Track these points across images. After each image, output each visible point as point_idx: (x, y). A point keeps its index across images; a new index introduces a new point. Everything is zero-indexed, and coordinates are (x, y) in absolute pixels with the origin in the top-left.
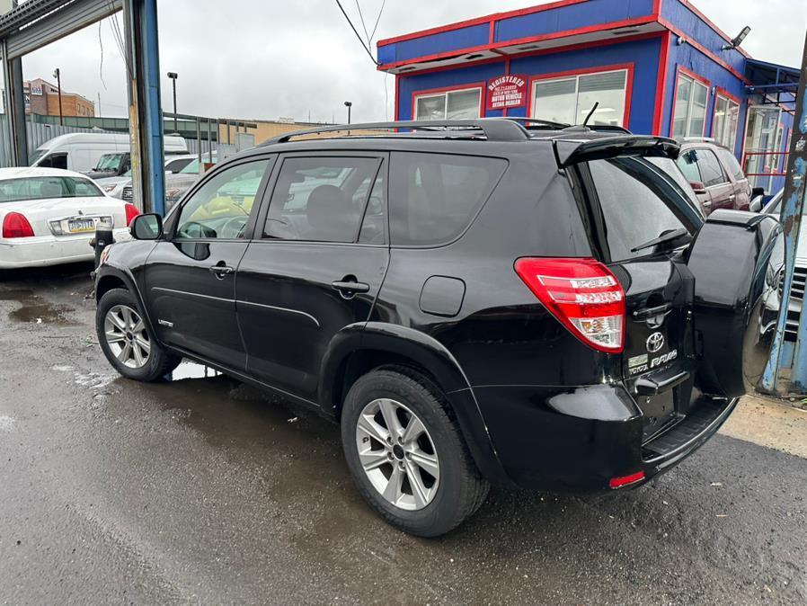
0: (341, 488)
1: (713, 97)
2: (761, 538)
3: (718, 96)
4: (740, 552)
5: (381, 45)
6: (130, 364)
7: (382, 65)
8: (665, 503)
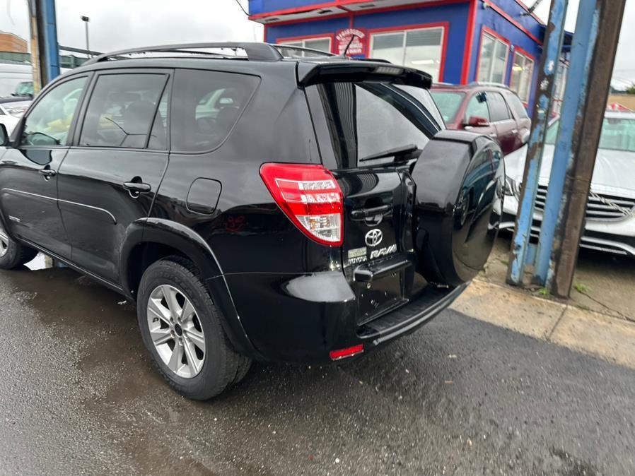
0: (143, 359)
1: (512, 53)
2: (475, 400)
3: (517, 52)
4: (455, 412)
7: (253, 16)
8: (407, 371)
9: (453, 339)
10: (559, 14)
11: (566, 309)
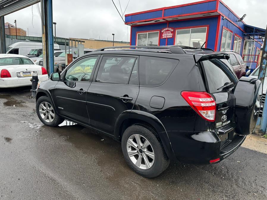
0: (120, 162)
1: (234, 36)
2: (253, 179)
3: (235, 36)
4: (247, 183)
5: (126, 16)
6: (48, 121)
7: (127, 23)
8: (223, 167)
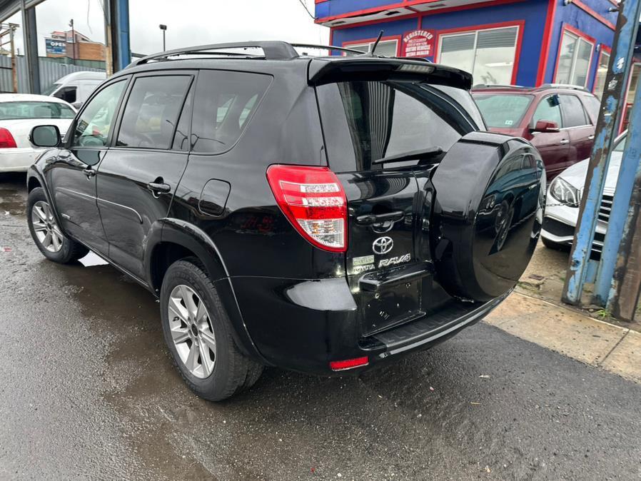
1: (597, 53)
2: (502, 425)
3: (603, 52)
5: (318, 2)
6: (50, 249)
7: (319, 19)
8: (431, 388)
9: (489, 358)
10: (632, 5)
11: (628, 332)
